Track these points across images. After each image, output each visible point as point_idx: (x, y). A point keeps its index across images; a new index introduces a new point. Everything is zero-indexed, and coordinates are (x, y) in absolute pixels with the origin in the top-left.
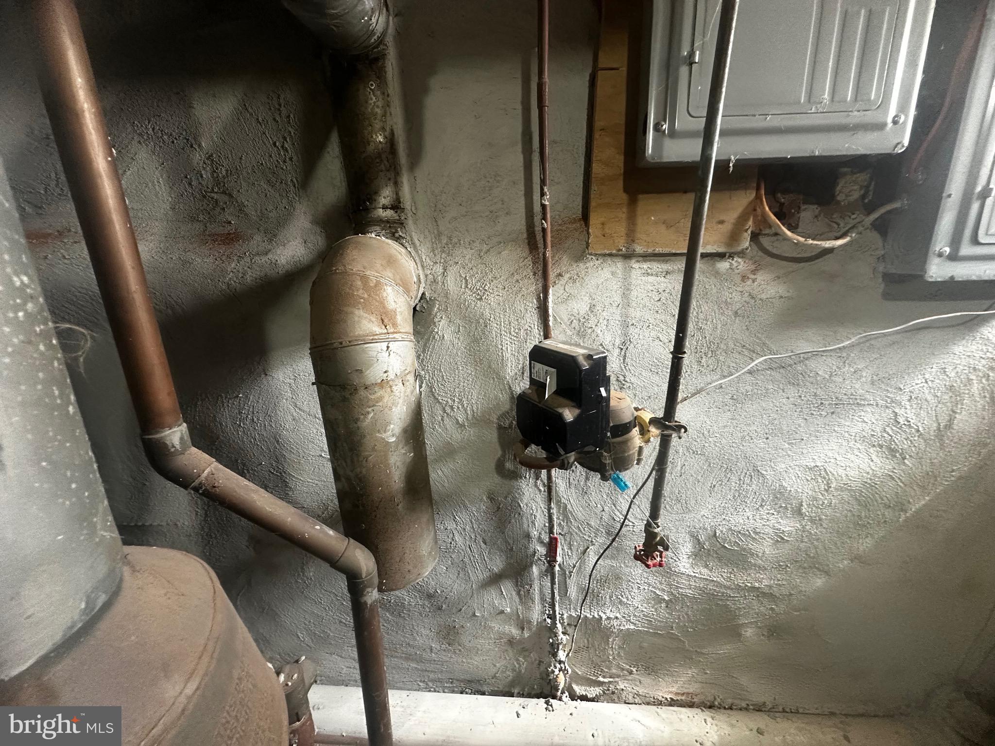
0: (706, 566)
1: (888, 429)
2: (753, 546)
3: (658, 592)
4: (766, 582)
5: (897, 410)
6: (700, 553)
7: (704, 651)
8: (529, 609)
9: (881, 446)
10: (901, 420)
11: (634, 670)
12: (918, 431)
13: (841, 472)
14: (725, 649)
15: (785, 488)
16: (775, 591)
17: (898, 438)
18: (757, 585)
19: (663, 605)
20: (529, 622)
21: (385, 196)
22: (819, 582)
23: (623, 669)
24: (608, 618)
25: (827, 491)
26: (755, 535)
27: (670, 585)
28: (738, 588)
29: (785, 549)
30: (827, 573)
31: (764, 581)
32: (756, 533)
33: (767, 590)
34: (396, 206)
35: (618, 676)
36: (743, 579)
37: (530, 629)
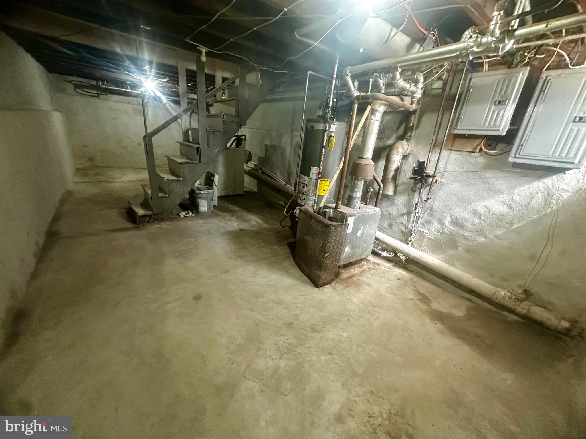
0: (453, 226)
1: (510, 201)
2: (466, 223)
3: (439, 229)
4: (467, 235)
5: (513, 196)
6: (452, 222)
7: (448, 251)
8: (408, 224)
9: (507, 205)
10: (514, 199)
11: (429, 251)
12: (519, 203)
13: (494, 209)
14: (453, 252)
15: (477, 210)
16: (469, 238)
17: (513, 204)
18: (465, 234)
19: (440, 233)
20: (408, 228)
21: (409, 134)
22: (483, 239)
23: (426, 249)
24: (426, 232)
25: (489, 213)
26: (466, 220)
27: (443, 228)
28: (460, 234)
29: (475, 227)
30: (486, 237)
31: (467, 234)
32: (467, 220)
33: (467, 237)
34: (410, 136)
35: (424, 251)
36: (461, 232)
37: (407, 230)
